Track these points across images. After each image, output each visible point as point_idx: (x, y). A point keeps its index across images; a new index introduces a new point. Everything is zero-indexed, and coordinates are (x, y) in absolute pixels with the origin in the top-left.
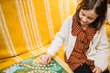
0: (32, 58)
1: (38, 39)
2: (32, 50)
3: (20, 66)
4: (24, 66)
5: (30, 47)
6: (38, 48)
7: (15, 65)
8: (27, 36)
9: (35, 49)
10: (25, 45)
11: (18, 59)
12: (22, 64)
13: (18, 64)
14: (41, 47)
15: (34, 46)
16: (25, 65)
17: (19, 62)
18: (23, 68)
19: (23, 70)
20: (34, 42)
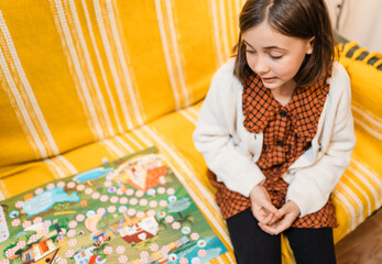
0: (106, 165)
1: (128, 101)
2: (109, 138)
3: (67, 190)
4: (79, 193)
5: (104, 127)
6: (128, 131)
7: (51, 186)
8: (93, 93)
9: (119, 134)
10: (84, 121)
11: (63, 167)
12: (71, 185)
13: (61, 185)
14: (138, 127)
15: (114, 125)
16: (80, 188)
17: (63, 175)
18: (74, 197)
19: (72, 203)
20: (115, 112)
